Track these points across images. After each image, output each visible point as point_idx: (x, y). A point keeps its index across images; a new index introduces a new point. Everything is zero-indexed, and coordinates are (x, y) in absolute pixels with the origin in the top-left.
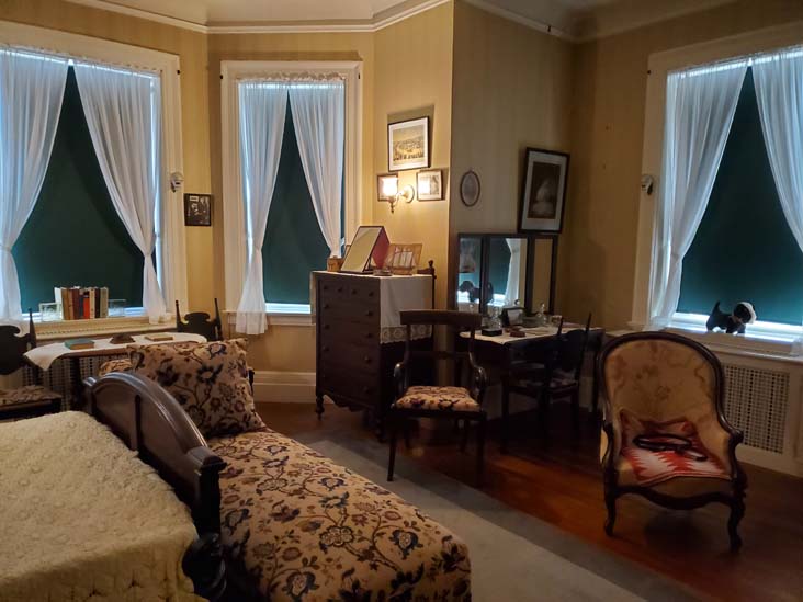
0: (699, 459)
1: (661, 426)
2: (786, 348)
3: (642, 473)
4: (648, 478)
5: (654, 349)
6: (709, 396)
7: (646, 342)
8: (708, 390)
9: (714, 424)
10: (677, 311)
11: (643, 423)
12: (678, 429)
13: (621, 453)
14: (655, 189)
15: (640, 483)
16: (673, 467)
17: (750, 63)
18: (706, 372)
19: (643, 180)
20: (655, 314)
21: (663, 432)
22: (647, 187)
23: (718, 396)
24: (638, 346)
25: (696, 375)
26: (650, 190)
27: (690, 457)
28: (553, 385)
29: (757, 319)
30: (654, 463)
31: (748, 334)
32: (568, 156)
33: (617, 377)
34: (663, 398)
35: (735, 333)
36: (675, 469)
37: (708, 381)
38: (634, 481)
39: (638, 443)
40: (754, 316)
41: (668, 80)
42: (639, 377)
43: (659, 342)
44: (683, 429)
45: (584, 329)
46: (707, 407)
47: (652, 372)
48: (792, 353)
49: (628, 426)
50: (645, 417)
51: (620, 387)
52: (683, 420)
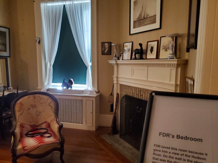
0: (48, 137)
1: (37, 126)
2: (82, 92)
3: (26, 148)
4: (27, 150)
5: (35, 98)
6: (54, 113)
7: (32, 96)
8: (53, 110)
9: (55, 122)
10: (52, 82)
11: (31, 126)
12: (44, 126)
13: (19, 141)
14: (41, 42)
15: (25, 152)
16: (38, 143)
17: (64, 4)
18: (53, 104)
19: (36, 39)
20: (46, 84)
21: (38, 128)
22: (38, 41)
23: (57, 112)
24: (29, 98)
25: (49, 105)
26: (39, 42)
27: (45, 137)
28: (4, 115)
29: (75, 84)
30: (31, 142)
31: (73, 88)
32: (9, 29)
33: (19, 111)
34: (38, 116)
35: (69, 88)
36: (38, 144)
37: (53, 107)
38: (23, 152)
39: (27, 135)
40: (74, 83)
41: (41, 6)
42: (29, 109)
43: (36, 95)
44: (45, 126)
45: (16, 92)
46: (53, 116)
47: (34, 106)
48: (84, 93)
49: (23, 129)
50: (31, 124)
51: (21, 114)
52: (46, 122)
